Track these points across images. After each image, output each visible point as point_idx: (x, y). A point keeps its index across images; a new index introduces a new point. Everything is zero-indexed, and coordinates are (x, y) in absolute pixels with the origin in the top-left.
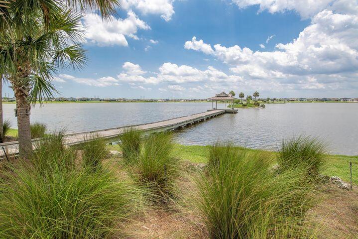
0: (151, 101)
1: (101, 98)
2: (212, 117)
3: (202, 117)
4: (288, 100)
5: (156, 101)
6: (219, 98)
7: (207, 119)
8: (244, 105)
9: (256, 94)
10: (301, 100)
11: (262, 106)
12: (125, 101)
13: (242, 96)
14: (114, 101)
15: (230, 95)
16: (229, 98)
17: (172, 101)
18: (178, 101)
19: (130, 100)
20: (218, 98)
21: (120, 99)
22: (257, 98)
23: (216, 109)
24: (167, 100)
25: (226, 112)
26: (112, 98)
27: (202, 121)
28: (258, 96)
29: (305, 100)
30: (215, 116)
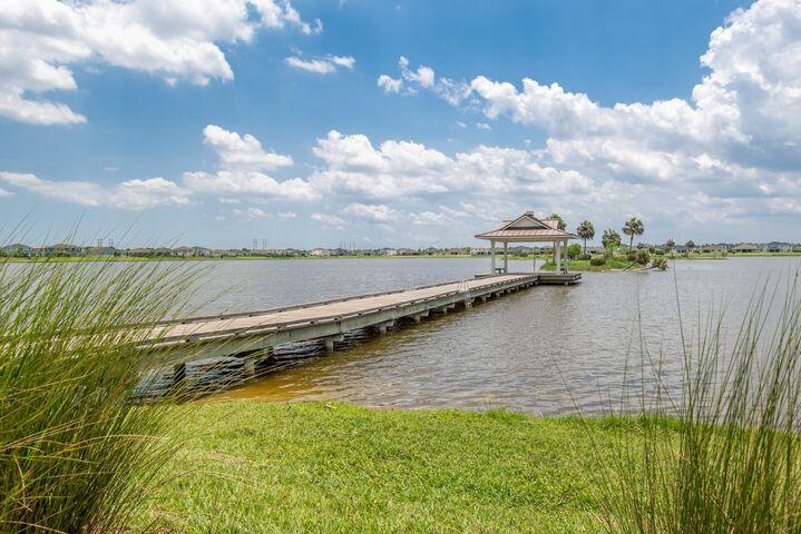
0: (288, 255)
1: (120, 247)
2: (493, 297)
3: (457, 293)
4: (731, 250)
5: (303, 254)
6: (516, 233)
7: (478, 301)
8: (599, 263)
9: (635, 228)
10: (774, 249)
11: (656, 265)
12: (199, 254)
13: (586, 232)
14: (164, 254)
15: (554, 224)
16: (550, 232)
17: (356, 254)
18: (377, 253)
19: (217, 252)
20: (511, 233)
21: (185, 250)
22: (638, 239)
23: (506, 273)
24: (341, 253)
25: (541, 282)
26: (157, 245)
27: (460, 307)
28: (640, 232)
29: (785, 248)
30: (505, 294)
